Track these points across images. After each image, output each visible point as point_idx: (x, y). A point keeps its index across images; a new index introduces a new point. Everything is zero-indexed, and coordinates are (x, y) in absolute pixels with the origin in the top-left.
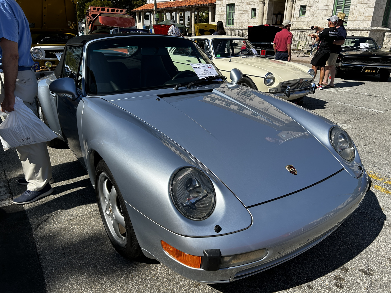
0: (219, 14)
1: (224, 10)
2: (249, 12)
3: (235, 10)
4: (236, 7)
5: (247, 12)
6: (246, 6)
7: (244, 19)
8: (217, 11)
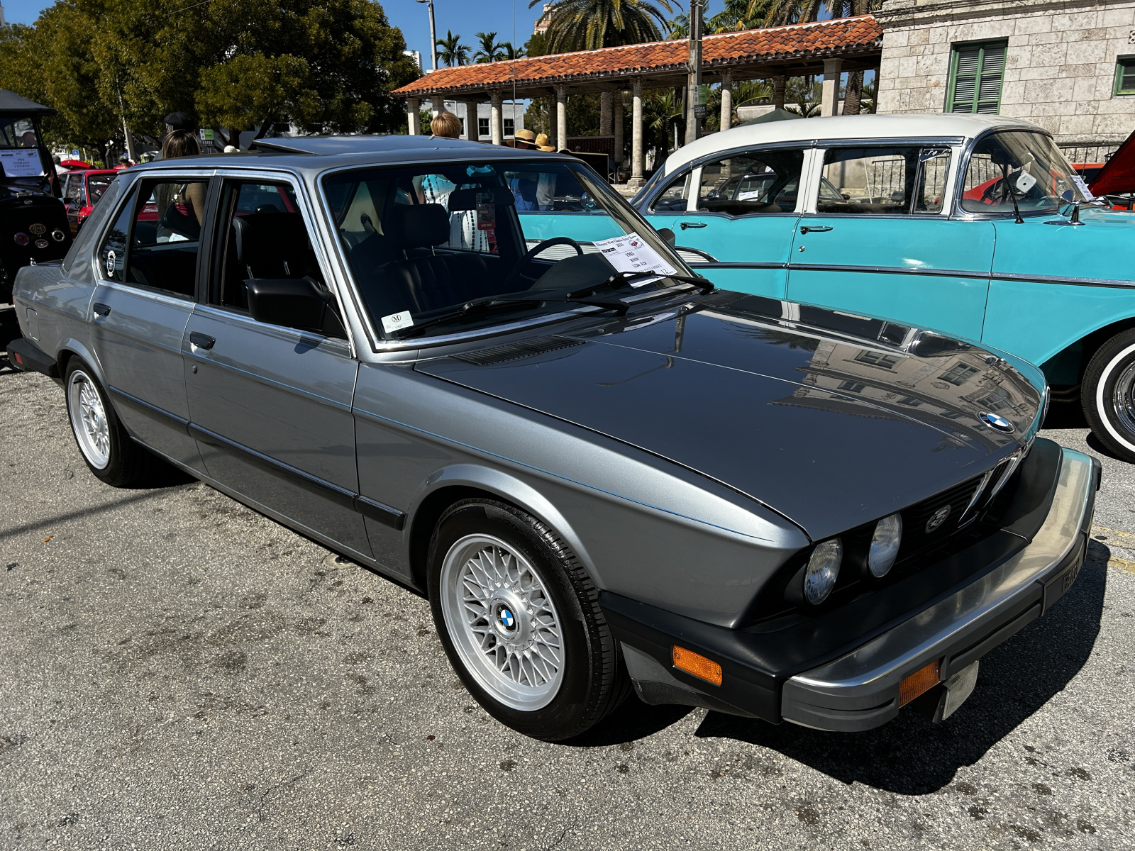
0: (898, 85)
1: (932, 68)
2: (1100, 69)
3: (1008, 66)
4: (1011, 52)
5: (1090, 70)
6: (1085, 45)
7: (1062, 99)
8: (892, 76)
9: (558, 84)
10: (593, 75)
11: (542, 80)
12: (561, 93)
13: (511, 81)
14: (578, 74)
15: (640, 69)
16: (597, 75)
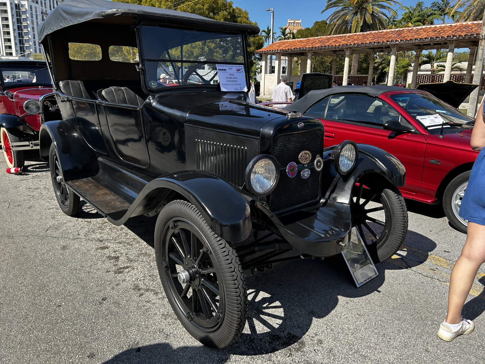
9: (347, 48)
10: (370, 44)
11: (340, 46)
12: (348, 53)
13: (322, 47)
14: (362, 44)
15: (400, 41)
16: (373, 44)
